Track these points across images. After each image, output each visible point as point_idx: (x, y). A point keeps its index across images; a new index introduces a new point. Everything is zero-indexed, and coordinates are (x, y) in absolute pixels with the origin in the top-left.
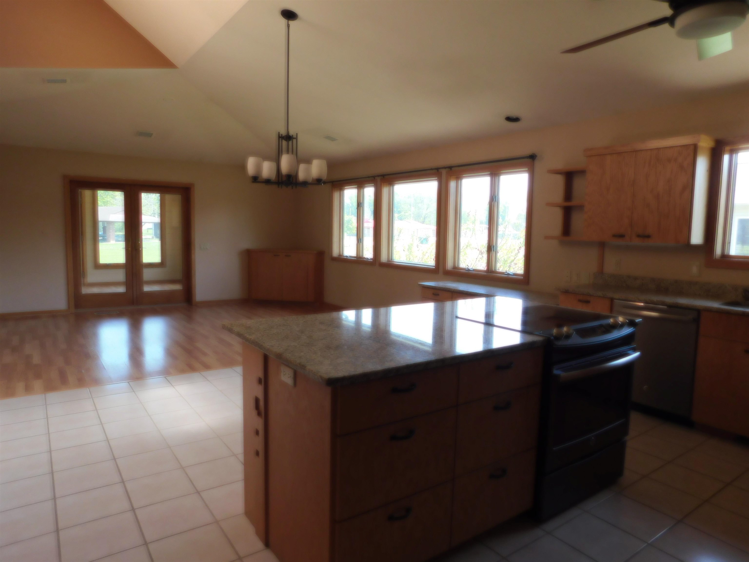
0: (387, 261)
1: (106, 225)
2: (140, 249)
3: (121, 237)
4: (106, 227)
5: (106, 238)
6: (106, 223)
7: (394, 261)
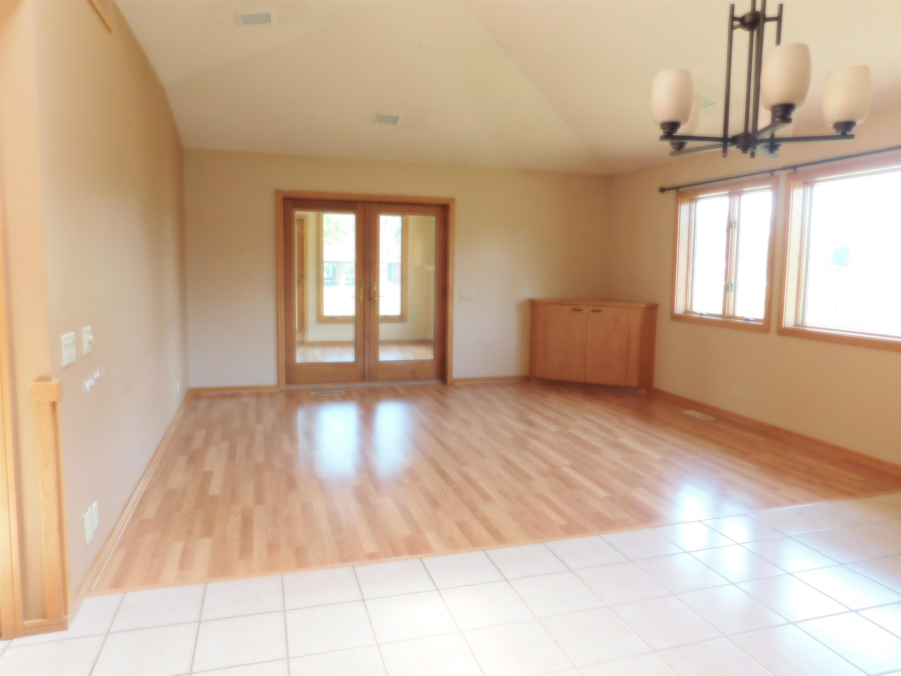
0: (793, 325)
1: (335, 267)
2: (376, 298)
3: (352, 280)
4: (335, 268)
5: (335, 281)
6: (335, 263)
7: (807, 325)
